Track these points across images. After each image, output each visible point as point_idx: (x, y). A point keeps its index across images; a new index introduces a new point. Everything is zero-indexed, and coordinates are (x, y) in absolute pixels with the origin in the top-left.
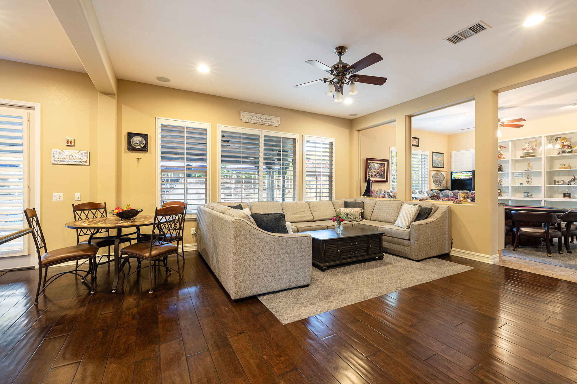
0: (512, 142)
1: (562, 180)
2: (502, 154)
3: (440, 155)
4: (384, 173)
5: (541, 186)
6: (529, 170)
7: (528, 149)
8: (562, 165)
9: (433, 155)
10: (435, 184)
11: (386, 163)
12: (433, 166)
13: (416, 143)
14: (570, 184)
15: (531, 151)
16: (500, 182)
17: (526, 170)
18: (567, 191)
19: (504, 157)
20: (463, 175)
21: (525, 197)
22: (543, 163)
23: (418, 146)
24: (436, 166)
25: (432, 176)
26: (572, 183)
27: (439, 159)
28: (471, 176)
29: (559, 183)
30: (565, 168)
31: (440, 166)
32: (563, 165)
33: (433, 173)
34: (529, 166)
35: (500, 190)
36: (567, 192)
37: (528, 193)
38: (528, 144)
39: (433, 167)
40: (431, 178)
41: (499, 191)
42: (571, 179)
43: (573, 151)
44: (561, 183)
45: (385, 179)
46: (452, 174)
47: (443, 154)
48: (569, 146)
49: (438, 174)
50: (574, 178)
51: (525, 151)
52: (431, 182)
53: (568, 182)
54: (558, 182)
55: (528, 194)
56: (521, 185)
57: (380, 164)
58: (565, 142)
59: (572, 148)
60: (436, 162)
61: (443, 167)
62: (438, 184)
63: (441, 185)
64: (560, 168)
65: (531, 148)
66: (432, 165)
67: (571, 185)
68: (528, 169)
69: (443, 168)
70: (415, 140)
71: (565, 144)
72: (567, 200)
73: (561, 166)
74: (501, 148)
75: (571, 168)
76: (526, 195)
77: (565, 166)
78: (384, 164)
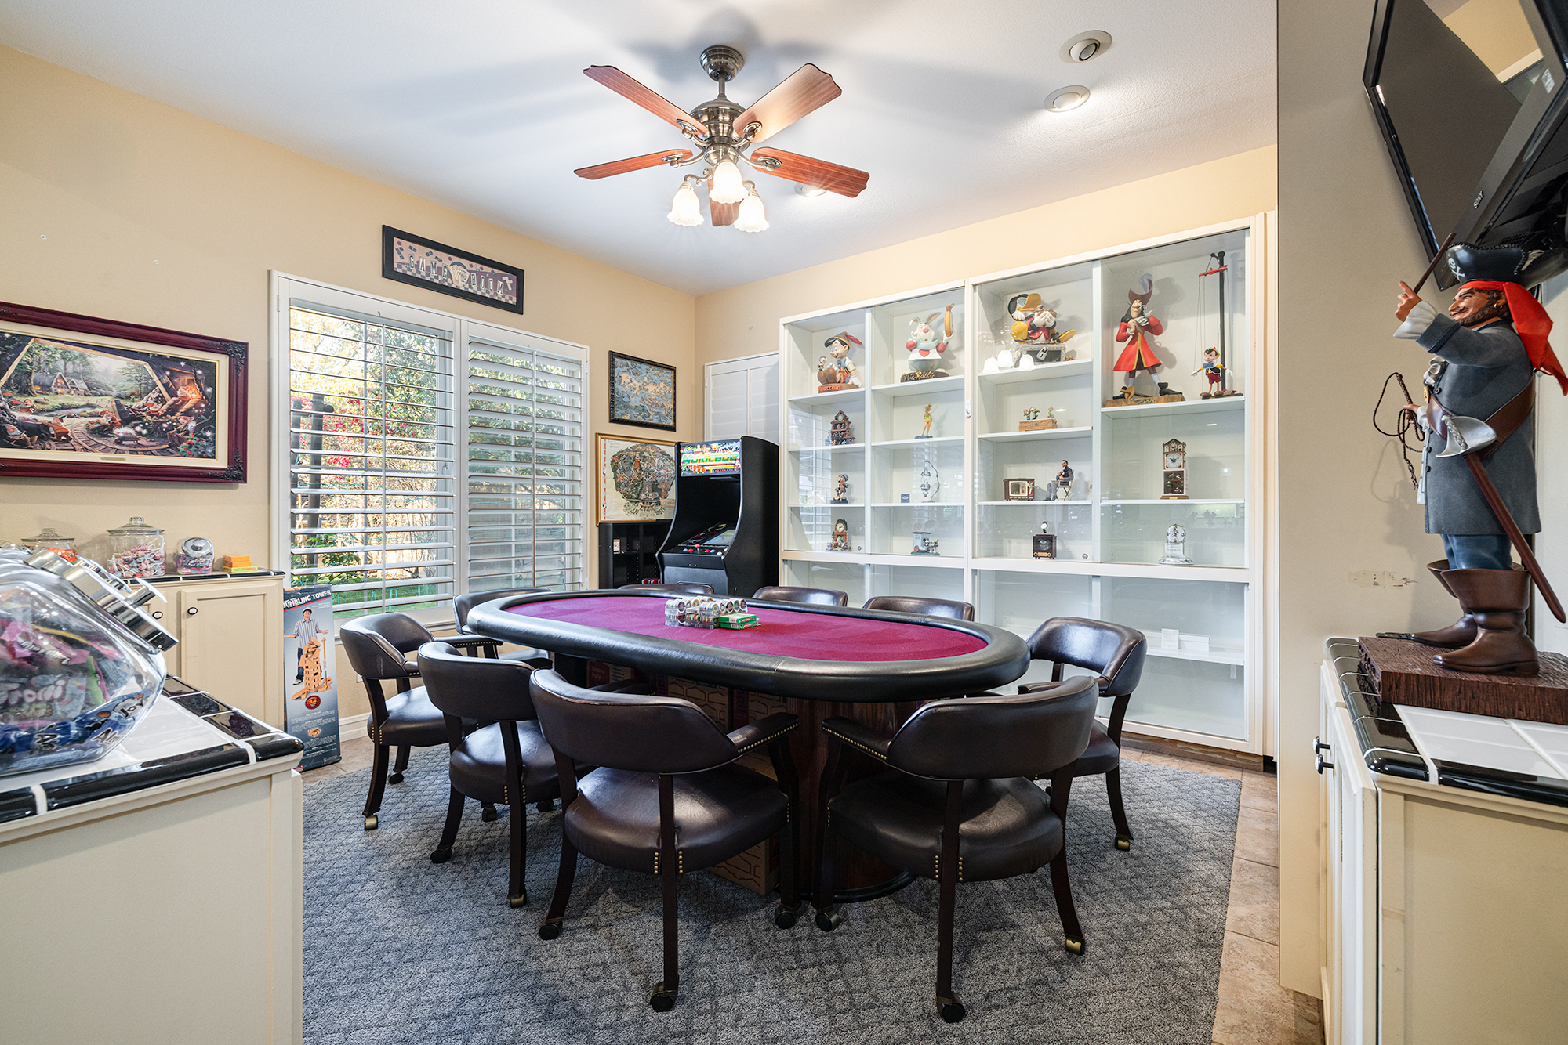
0: (874, 316)
1: (1028, 480)
2: (851, 368)
3: (654, 371)
4: (210, 423)
5: (963, 506)
6: (928, 437)
7: (922, 345)
8: (1027, 414)
9: (612, 367)
10: (626, 496)
11: (222, 363)
12: (616, 417)
13: (500, 293)
14: (1056, 497)
15: (934, 355)
16: (842, 486)
17: (917, 438)
18: (1044, 526)
19: (856, 383)
20: (712, 456)
21: (917, 552)
22: (968, 401)
23: (517, 308)
24: (634, 419)
25: (608, 462)
26: (1061, 492)
27: (651, 388)
28: (737, 463)
29: (1022, 495)
30: (1036, 426)
31: (655, 421)
32: (1032, 415)
33: (611, 448)
34: (928, 419)
35: (844, 522)
36: (1044, 531)
37: (925, 536)
38: (923, 324)
39: (613, 420)
40: (607, 469)
41: (840, 528)
42: (1057, 473)
43: (1063, 354)
44: (1026, 495)
45: (221, 461)
46: (682, 451)
47: (673, 369)
48: (1051, 333)
49: (646, 454)
50: (1067, 470)
51: (916, 355)
52: (602, 486)
53: (1045, 488)
54: (1017, 489)
55: (925, 540)
56: (903, 501)
57: (158, 363)
58: (1036, 314)
59: (1059, 341)
60: (635, 401)
61: (672, 424)
62: (643, 496)
63: (661, 500)
64: (1023, 426)
65: (934, 344)
66: (612, 414)
67: (1056, 502)
68: (925, 434)
69: (673, 429)
70: (497, 278)
71: (1038, 320)
72: (1044, 565)
73: (1025, 419)
74: (843, 343)
75: (1054, 425)
76: (919, 543)
77: (1037, 419)
78: (210, 368)
